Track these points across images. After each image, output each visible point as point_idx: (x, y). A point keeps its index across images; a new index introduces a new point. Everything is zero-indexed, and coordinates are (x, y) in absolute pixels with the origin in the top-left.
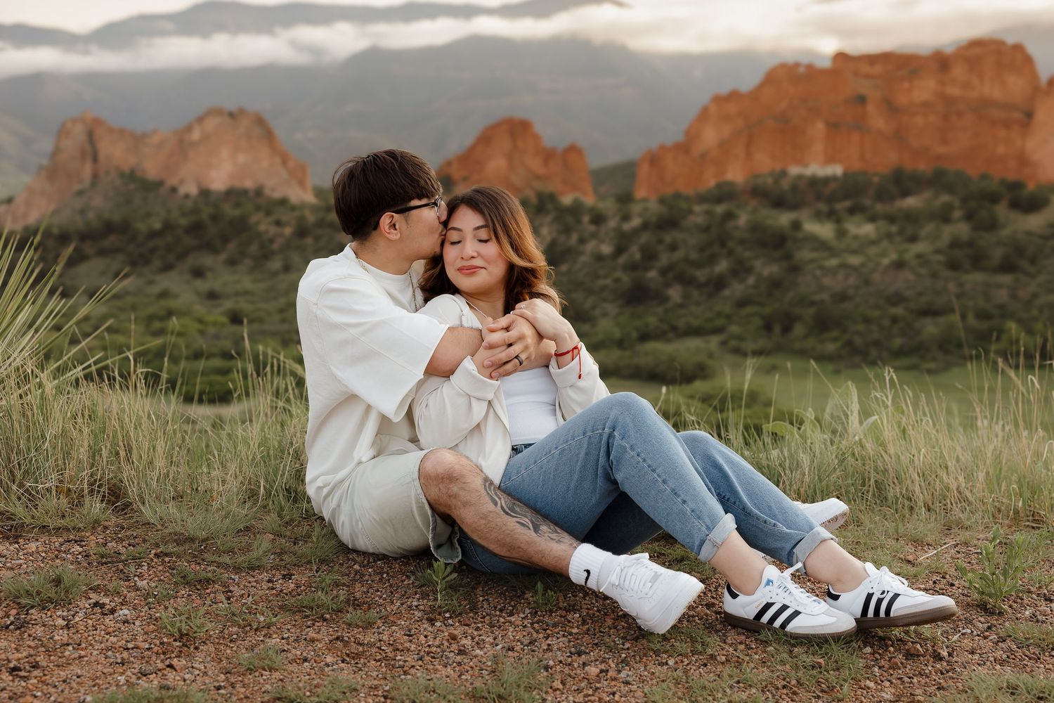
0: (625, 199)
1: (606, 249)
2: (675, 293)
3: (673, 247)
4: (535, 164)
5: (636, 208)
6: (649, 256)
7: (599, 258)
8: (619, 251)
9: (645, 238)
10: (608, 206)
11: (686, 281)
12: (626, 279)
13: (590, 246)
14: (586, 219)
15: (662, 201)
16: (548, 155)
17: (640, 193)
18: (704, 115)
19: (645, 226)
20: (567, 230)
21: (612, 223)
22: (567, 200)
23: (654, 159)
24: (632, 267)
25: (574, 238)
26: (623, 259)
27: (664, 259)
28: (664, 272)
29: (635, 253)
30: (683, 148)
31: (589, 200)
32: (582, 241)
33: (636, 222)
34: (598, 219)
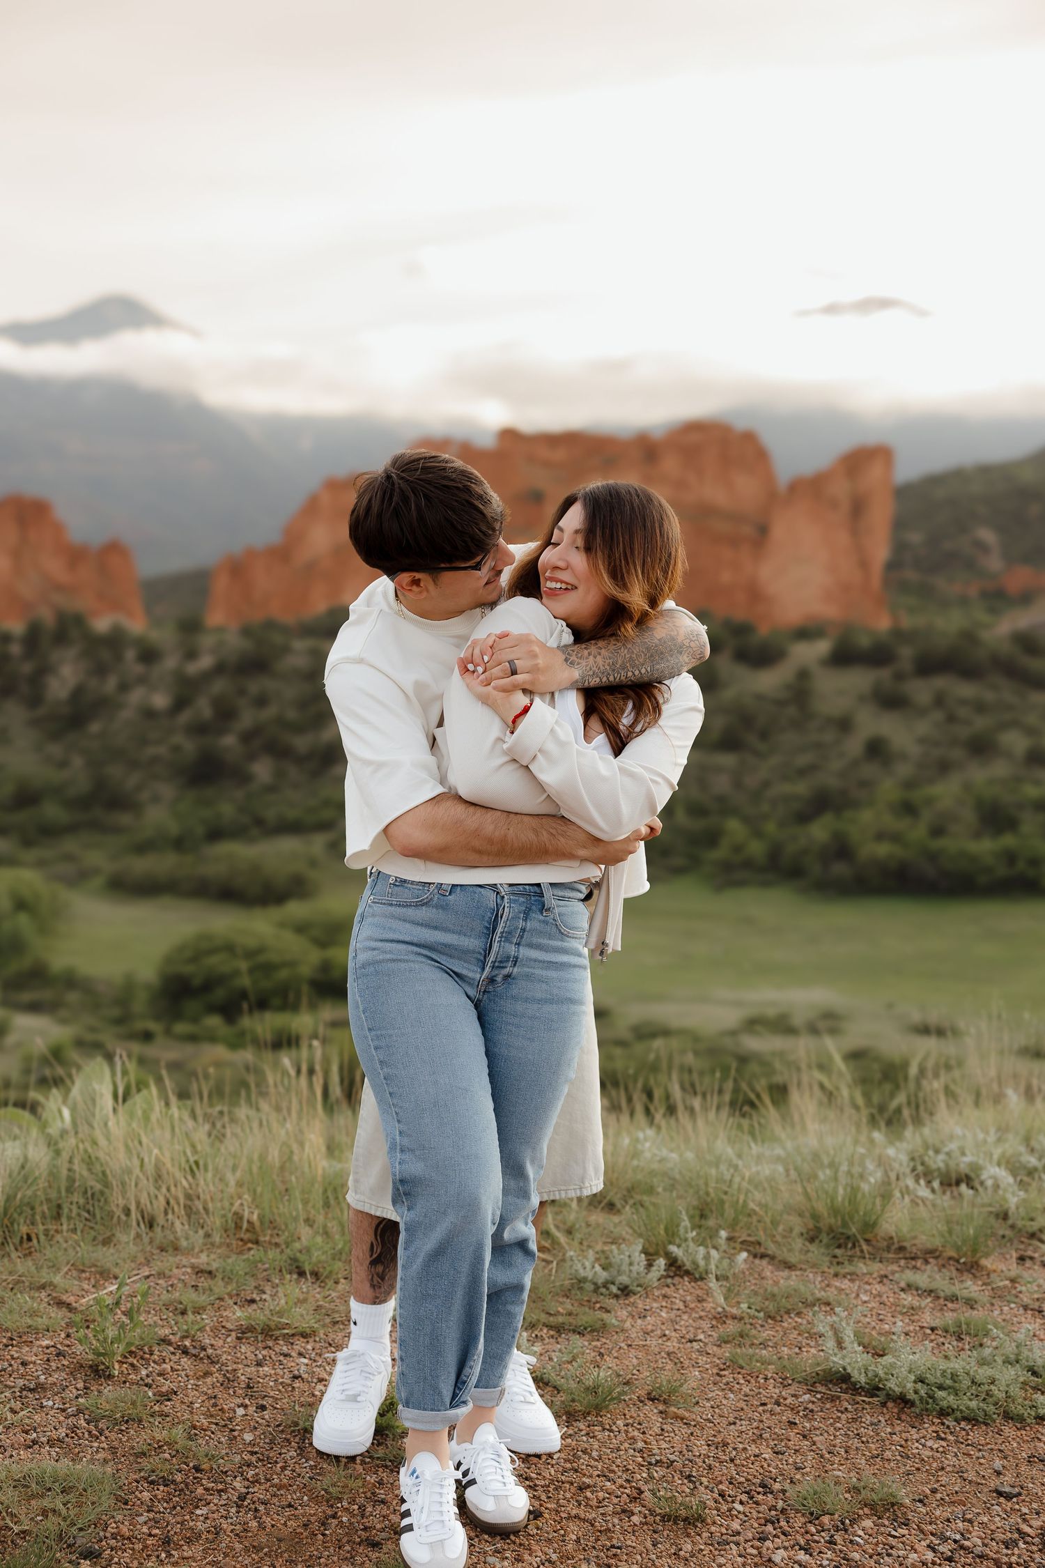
0: (191, 627)
1: (160, 700)
2: (262, 770)
3: (261, 701)
4: (55, 567)
5: (207, 641)
6: (225, 713)
7: (149, 714)
8: (180, 703)
9: (219, 686)
10: (164, 636)
11: (280, 752)
12: (190, 747)
13: (136, 696)
14: (130, 655)
15: (246, 632)
16: (75, 555)
17: (216, 617)
18: (311, 508)
19: (220, 669)
20: (101, 670)
21: (170, 662)
22: (102, 624)
23: (238, 568)
24: (200, 729)
25: (111, 684)
26: (185, 717)
27: (248, 718)
28: (247, 737)
29: (203, 708)
30: (281, 553)
31: (136, 625)
32: (124, 687)
33: (205, 662)
34: (149, 655)
